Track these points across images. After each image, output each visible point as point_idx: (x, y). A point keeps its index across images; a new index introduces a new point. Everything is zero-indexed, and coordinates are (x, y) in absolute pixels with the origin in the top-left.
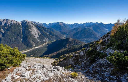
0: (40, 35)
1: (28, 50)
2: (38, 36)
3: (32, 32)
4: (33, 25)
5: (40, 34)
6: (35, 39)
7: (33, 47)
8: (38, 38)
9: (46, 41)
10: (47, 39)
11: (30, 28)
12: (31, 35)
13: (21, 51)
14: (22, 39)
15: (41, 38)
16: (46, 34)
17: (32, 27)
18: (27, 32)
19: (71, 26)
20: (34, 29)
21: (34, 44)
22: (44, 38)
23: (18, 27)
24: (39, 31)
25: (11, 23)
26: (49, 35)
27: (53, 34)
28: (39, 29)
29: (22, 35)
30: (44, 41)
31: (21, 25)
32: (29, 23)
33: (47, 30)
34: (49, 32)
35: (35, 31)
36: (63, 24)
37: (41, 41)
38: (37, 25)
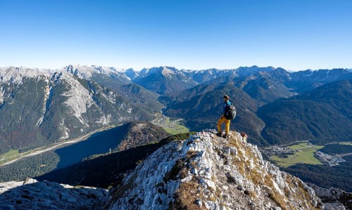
0: (91, 108)
1: (44, 149)
2: (85, 111)
3: (71, 98)
4: (79, 80)
5: (90, 105)
6: (75, 117)
7: (62, 141)
8: (83, 114)
9: (105, 123)
10: (106, 117)
11: (67, 90)
12: (65, 109)
13: (26, 150)
14: (41, 119)
15: (91, 114)
16: (107, 103)
17: (73, 87)
18: (58, 99)
19: (197, 76)
20: (77, 91)
21: (67, 133)
22: (99, 116)
23: (39, 88)
24: (90, 97)
25: (24, 78)
26: (116, 106)
27: (127, 104)
28: (90, 92)
29: (45, 109)
30: (97, 122)
31: (47, 81)
32: (67, 77)
33: (112, 93)
34: (117, 98)
35: (79, 98)
36: (172, 72)
37: (89, 123)
38: (89, 82)
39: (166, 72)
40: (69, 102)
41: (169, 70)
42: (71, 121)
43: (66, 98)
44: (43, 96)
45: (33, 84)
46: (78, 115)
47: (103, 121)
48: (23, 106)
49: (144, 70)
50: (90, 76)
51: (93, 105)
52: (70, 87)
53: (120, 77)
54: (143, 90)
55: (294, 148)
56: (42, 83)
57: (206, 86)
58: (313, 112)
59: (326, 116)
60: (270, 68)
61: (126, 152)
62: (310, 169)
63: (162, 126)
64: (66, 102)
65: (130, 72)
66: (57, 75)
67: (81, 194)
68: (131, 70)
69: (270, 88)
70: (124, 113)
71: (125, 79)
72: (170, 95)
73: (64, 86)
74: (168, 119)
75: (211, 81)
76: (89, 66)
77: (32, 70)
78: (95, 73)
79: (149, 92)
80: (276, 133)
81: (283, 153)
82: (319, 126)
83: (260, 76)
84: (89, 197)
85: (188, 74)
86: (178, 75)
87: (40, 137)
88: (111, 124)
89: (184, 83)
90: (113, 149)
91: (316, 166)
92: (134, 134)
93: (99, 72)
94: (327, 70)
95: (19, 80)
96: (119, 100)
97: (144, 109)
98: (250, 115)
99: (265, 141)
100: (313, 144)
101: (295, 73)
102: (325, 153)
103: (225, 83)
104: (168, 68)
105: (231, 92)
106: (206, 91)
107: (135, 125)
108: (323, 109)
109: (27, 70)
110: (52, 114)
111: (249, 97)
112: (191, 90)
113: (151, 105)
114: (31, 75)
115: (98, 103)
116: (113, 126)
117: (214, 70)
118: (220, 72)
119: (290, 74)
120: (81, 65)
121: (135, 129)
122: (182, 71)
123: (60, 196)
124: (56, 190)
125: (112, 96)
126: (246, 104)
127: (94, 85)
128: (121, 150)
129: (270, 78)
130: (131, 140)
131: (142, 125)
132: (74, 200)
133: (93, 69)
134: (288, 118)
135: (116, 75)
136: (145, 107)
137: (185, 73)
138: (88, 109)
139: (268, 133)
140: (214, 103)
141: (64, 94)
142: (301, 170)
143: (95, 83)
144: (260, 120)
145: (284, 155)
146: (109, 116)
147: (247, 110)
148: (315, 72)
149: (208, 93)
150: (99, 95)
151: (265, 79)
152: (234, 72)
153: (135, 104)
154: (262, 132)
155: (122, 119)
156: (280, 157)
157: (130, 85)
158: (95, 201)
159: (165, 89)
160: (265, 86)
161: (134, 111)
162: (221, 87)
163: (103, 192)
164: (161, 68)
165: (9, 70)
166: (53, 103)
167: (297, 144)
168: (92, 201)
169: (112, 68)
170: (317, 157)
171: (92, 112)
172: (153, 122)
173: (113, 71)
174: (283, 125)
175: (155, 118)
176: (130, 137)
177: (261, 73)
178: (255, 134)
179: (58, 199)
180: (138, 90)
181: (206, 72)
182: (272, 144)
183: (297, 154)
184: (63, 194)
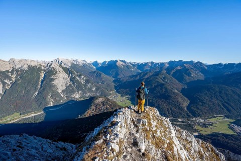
0: (69, 87)
2: (64, 88)
3: (56, 80)
4: (63, 68)
5: (68, 84)
6: (58, 92)
8: (63, 91)
9: (77, 97)
10: (78, 93)
11: (55, 74)
12: (52, 87)
13: (24, 113)
14: (36, 93)
15: (68, 90)
16: (80, 83)
17: (58, 72)
18: (48, 80)
19: (140, 66)
20: (61, 75)
21: (51, 103)
22: (73, 92)
23: (37, 73)
24: (69, 79)
25: (29, 66)
26: (85, 85)
27: (92, 84)
28: (69, 76)
29: (39, 86)
30: (72, 96)
31: (43, 68)
32: (56, 66)
33: (83, 77)
34: (86, 80)
35: (61, 79)
36: (124, 64)
37: (67, 97)
38: (69, 69)
39: (119, 64)
40: (54, 83)
41: (121, 63)
42: (55, 95)
43: (53, 80)
44: (39, 78)
45: (34, 70)
46: (60, 91)
47: (76, 95)
48: (26, 84)
49: (105, 62)
50: (70, 65)
51: (70, 85)
52: (56, 72)
53: (89, 66)
54: (104, 76)
55: (213, 120)
56: (39, 70)
57: (147, 73)
58: (226, 94)
59: (236, 97)
60: (192, 62)
61: (90, 117)
62: (227, 138)
63: (115, 100)
64: (53, 82)
65: (95, 63)
66: (49, 65)
67: (56, 147)
68: (96, 62)
69: (192, 75)
70: (90, 90)
71: (92, 68)
72: (122, 79)
73: (53, 71)
74: (119, 95)
75: (150, 71)
76: (70, 59)
77: (34, 61)
78: (73, 64)
79: (108, 76)
80: (198, 108)
81: (204, 124)
82: (232, 104)
83: (185, 67)
84: (61, 149)
85: (134, 65)
86: (127, 66)
87: (34, 105)
88: (80, 98)
89: (131, 71)
90: (81, 115)
91: (231, 136)
92: (96, 105)
93: (75, 63)
94: (234, 64)
95: (25, 67)
96: (87, 81)
97: (104, 88)
98: (179, 94)
99: (190, 114)
100: (228, 117)
101: (210, 65)
102: (238, 125)
103: (160, 71)
104: (121, 61)
105: (164, 78)
106: (146, 77)
107: (97, 99)
108: (233, 92)
109: (31, 61)
110: (44, 89)
111: (177, 81)
112: (136, 76)
113: (108, 85)
114: (33, 64)
115: (73, 83)
116: (82, 99)
117: (152, 63)
118: (156, 64)
119: (207, 66)
120: (65, 59)
121: (97, 101)
122: (130, 63)
123: (42, 147)
124: (40, 143)
125: (83, 79)
126: (175, 86)
127: (72, 72)
128: (87, 116)
129: (192, 68)
130: (93, 109)
131: (101, 99)
132: (51, 151)
133: (72, 61)
134: (206, 98)
135: (87, 65)
136: (104, 86)
137: (132, 64)
138: (67, 87)
139: (193, 108)
140: (152, 85)
141: (52, 77)
142: (219, 138)
143: (72, 70)
144: (186, 98)
145: (205, 126)
146: (80, 92)
147: (176, 91)
148: (225, 65)
149: (148, 78)
150: (74, 78)
151: (188, 70)
152: (166, 64)
153: (98, 85)
154: (187, 107)
155: (88, 95)
156: (202, 127)
157: (95, 72)
158: (65, 153)
159: (118, 75)
160: (189, 74)
161: (97, 90)
162: (157, 74)
163: (72, 146)
164: (116, 61)
165: (20, 61)
166: (45, 82)
167: (215, 117)
168: (63, 153)
169: (84, 61)
170: (231, 128)
171: (69, 89)
172: (109, 97)
173: (85, 63)
174: (203, 103)
175: (111, 94)
176: (93, 107)
177: (185, 65)
178: (182, 109)
179: (40, 150)
180: (100, 75)
181: (146, 64)
182: (195, 116)
183: (215, 125)
184: (44, 146)
